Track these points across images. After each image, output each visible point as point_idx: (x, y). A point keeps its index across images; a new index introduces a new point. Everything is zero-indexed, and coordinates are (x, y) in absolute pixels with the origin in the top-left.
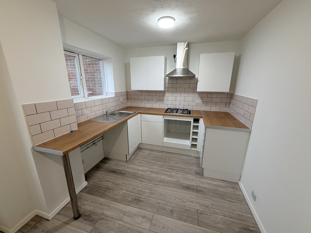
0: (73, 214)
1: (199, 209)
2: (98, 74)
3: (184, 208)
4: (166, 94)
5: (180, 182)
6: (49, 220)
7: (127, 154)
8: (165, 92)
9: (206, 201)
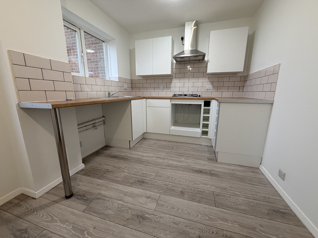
0: (64, 193)
1: (216, 191)
2: (102, 63)
3: (197, 190)
4: (173, 81)
5: (190, 166)
6: (36, 199)
7: (131, 140)
8: (172, 78)
9: (222, 183)
